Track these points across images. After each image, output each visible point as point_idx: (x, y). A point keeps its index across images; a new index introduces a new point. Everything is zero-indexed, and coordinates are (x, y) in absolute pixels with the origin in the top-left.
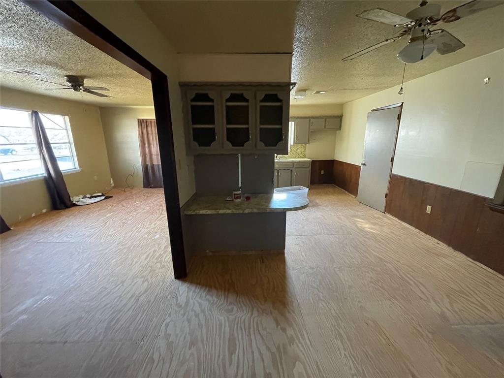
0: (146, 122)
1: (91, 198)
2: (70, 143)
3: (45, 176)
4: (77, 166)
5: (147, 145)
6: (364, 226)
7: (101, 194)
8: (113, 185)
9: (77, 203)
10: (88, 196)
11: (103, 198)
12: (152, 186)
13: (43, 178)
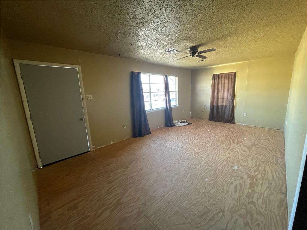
0: (219, 76)
1: (181, 122)
2: (176, 91)
3: (165, 109)
4: (177, 104)
5: (216, 92)
7: (185, 121)
8: (190, 116)
9: (176, 125)
10: (180, 121)
11: (187, 123)
12: (215, 120)
13: (164, 109)
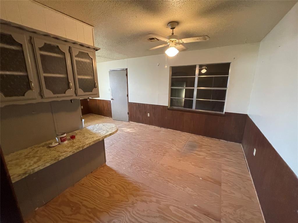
6: (127, 131)
